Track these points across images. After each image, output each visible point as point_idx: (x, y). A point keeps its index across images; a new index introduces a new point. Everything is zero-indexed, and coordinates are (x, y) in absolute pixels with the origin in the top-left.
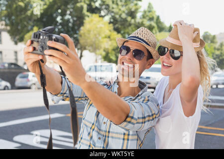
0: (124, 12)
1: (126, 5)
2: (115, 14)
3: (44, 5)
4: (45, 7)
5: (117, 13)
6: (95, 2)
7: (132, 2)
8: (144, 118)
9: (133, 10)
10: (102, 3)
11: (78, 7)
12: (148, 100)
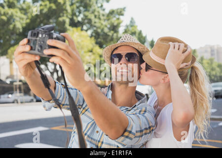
0: (106, 26)
1: (108, 20)
2: (97, 28)
3: (27, 19)
4: (28, 21)
5: (99, 28)
6: (77, 16)
7: (115, 17)
8: (141, 131)
9: (115, 24)
10: (84, 18)
11: (60, 22)
12: (145, 111)
